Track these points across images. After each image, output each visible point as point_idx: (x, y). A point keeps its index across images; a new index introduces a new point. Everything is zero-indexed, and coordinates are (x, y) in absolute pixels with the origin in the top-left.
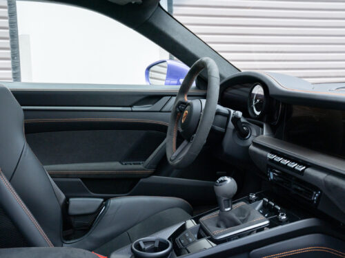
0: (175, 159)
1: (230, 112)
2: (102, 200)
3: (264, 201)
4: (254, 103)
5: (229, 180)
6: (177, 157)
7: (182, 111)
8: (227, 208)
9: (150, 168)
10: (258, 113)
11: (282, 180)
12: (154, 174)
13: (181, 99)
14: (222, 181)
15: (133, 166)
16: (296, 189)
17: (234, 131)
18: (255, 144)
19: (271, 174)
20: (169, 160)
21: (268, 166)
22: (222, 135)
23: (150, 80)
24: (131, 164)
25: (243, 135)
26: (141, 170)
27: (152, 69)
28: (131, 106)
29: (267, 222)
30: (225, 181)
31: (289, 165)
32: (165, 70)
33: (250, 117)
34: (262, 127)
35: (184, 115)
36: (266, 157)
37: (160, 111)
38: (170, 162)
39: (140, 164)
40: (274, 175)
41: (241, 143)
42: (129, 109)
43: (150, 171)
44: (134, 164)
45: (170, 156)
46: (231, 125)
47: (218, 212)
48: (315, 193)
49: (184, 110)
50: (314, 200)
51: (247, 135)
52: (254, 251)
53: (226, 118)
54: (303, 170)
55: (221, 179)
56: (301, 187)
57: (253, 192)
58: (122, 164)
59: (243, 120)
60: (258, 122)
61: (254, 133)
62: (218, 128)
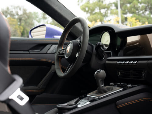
3: (118, 84)
5: (102, 71)
8: (102, 85)
9: (42, 88)
17: (96, 56)
26: (37, 89)
27: (32, 31)
28: (28, 51)
29: (122, 89)
30: (100, 71)
37: (46, 54)
40: (121, 73)
42: (28, 52)
43: (42, 90)
47: (97, 91)
48: (143, 73)
49: (67, 47)
52: (118, 102)
54: (137, 63)
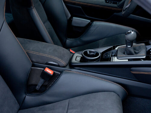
2: (90, 21)
26: (116, 7)
29: (144, 57)
30: (131, 33)
39: (116, 3)
44: (113, 3)
58: (106, 2)
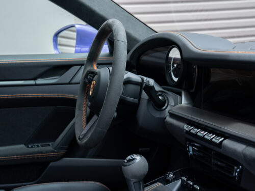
0: (84, 137)
1: (143, 80)
3: (182, 180)
4: (171, 69)
5: (138, 158)
6: (85, 135)
7: (90, 82)
9: (60, 149)
10: (176, 79)
11: (202, 154)
12: (66, 156)
13: (89, 68)
14: (130, 161)
15: (41, 149)
16: (217, 165)
17: (148, 101)
18: (172, 115)
19: (191, 148)
20: (77, 138)
21: (187, 140)
22: (136, 106)
23: (59, 47)
24: (38, 146)
25: (159, 105)
27: (61, 34)
28: (35, 79)
30: (134, 159)
31: (206, 137)
32: (74, 35)
33: (168, 85)
34: (181, 95)
35: (92, 86)
36: (182, 130)
37: (69, 83)
38: (79, 141)
39: (49, 145)
40: (193, 150)
41: (157, 115)
42: (32, 82)
43: (61, 153)
44: (42, 146)
45: (79, 134)
46: (144, 95)
48: (235, 168)
49: (92, 80)
50: (236, 176)
51: (164, 105)
53: (139, 87)
54: (221, 142)
55: (129, 157)
56: (220, 161)
57: (171, 171)
58: (28, 147)
59: (157, 88)
60: (177, 89)
61: (172, 103)
62: (130, 99)
